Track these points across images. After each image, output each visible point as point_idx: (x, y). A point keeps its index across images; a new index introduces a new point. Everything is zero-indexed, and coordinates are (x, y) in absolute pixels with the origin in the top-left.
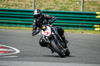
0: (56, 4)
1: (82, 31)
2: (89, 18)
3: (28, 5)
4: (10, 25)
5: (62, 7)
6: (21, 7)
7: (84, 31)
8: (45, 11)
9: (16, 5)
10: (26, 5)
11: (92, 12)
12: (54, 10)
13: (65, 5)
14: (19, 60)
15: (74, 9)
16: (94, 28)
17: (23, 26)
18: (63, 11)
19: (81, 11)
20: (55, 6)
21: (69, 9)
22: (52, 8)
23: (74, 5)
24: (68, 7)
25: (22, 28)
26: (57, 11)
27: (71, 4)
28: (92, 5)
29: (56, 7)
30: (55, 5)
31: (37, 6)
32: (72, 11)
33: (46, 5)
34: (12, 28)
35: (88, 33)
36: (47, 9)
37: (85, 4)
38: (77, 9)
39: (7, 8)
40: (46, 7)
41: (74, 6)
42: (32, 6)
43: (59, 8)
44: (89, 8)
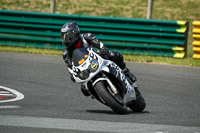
0: (98, 3)
1: (149, 58)
2: (163, 32)
3: (41, 3)
4: (4, 43)
5: (110, 9)
6: (27, 7)
7: (153, 59)
8: (76, 16)
9: (18, 2)
10: (37, 3)
11: (169, 21)
12: (93, 15)
13: (117, 4)
14: (22, 115)
15: (134, 14)
16: (173, 52)
17: (32, 45)
18: (111, 17)
19: (148, 18)
20: (95, 7)
21: (124, 13)
22: (89, 12)
23: (133, 5)
24: (122, 9)
25: (30, 50)
26: (100, 17)
27: (127, 3)
28: (170, 6)
29: (97, 10)
30: (95, 4)
31: (60, 5)
32: (129, 16)
33: (78, 5)
34: (9, 48)
35: (161, 63)
36: (80, 12)
37: (156, 3)
38: (140, 13)
40: (78, 9)
41: (133, 8)
42: (49, 5)
43: (104, 12)
44: (163, 12)
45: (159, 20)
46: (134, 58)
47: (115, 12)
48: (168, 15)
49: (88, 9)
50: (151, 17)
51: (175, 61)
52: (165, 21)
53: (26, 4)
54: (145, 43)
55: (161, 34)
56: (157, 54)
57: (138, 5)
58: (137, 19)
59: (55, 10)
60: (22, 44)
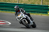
0: (29, 1)
2: (45, 8)
4: (6, 11)
5: (32, 2)
6: (12, 2)
7: (43, 14)
8: (24, 4)
10: (14, 1)
11: (47, 5)
12: (28, 4)
13: (34, 1)
15: (38, 4)
16: (48, 13)
17: (13, 11)
18: (32, 4)
19: (41, 5)
20: (28, 2)
21: (36, 3)
22: (27, 3)
23: (38, 1)
24: (35, 3)
25: (12, 12)
26: (30, 4)
28: (47, 2)
29: (29, 3)
30: (28, 1)
31: (20, 2)
32: (37, 4)
34: (7, 12)
35: (45, 16)
36: (25, 3)
37: (43, 1)
38: (39, 3)
39: (5, 3)
40: (24, 2)
41: (38, 2)
42: (17, 2)
43: (31, 3)
44: (45, 3)
45: (44, 5)
46: (38, 14)
47: (33, 3)
48: (46, 4)
49: (27, 2)
50: (42, 4)
51: (48, 15)
52: (45, 5)
53: (12, 1)
54: (40, 11)
55: (44, 9)
56: (43, 13)
57: (39, 1)
58: (39, 5)
59: (18, 3)
60: (11, 11)
